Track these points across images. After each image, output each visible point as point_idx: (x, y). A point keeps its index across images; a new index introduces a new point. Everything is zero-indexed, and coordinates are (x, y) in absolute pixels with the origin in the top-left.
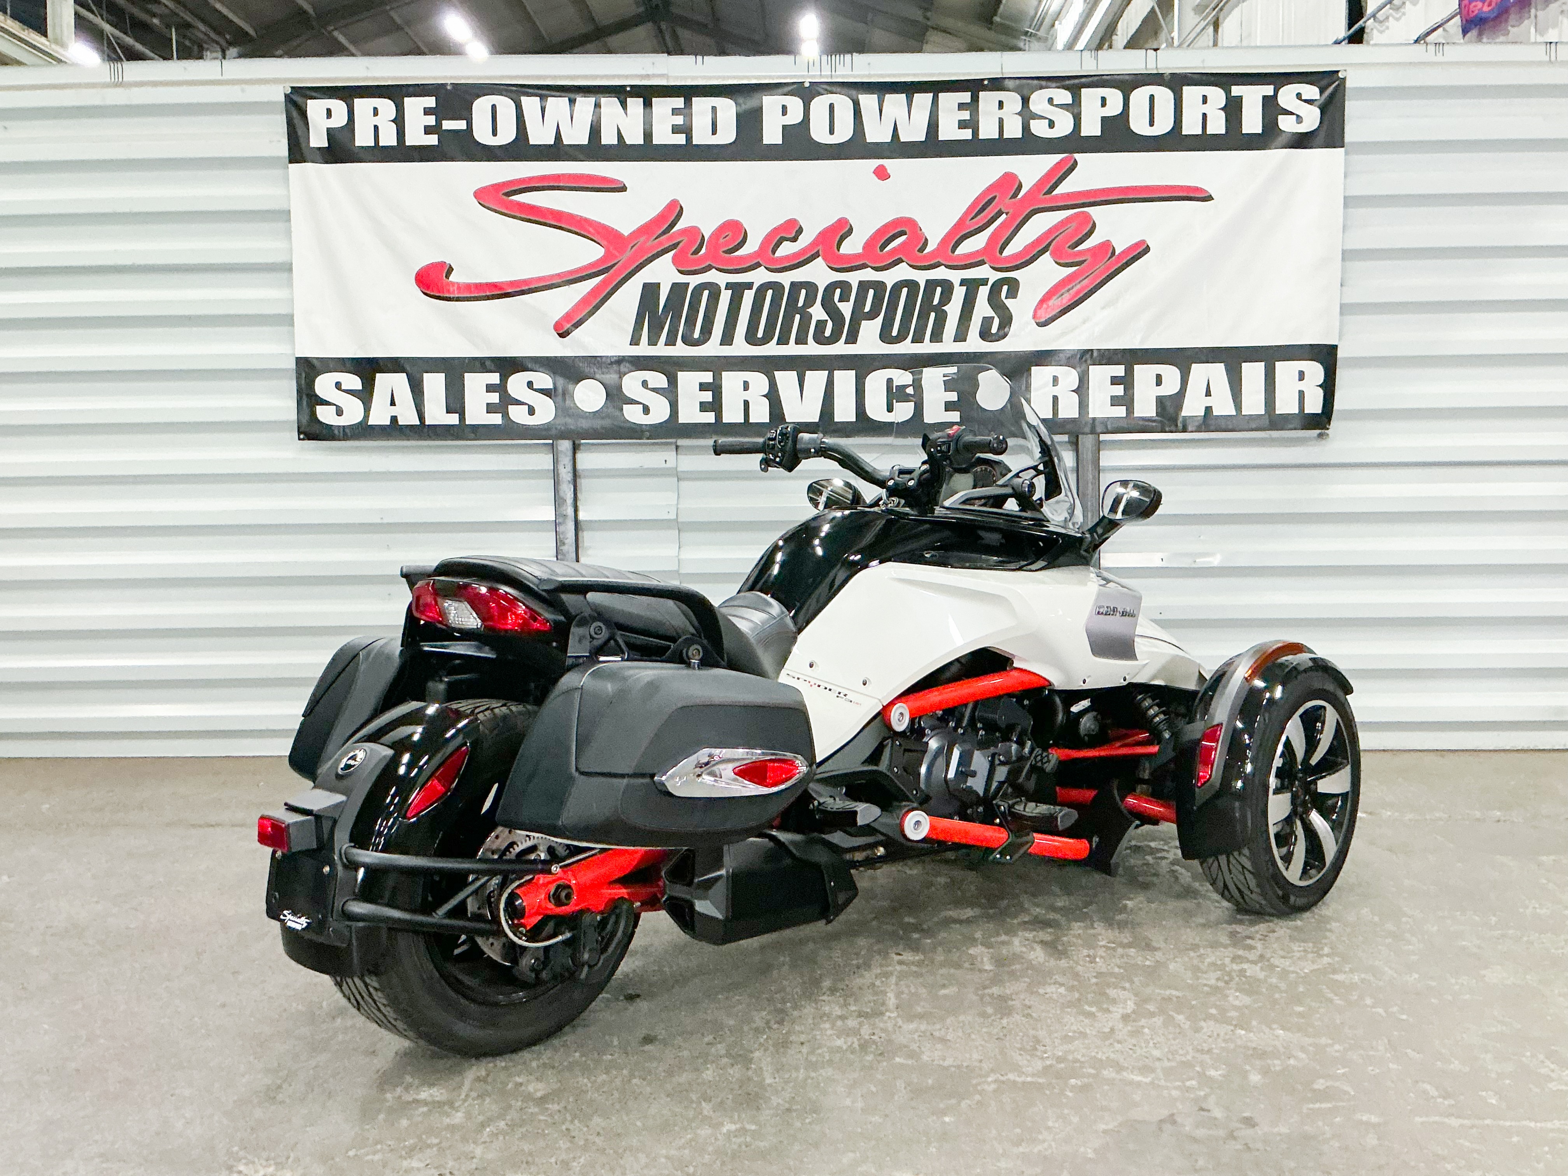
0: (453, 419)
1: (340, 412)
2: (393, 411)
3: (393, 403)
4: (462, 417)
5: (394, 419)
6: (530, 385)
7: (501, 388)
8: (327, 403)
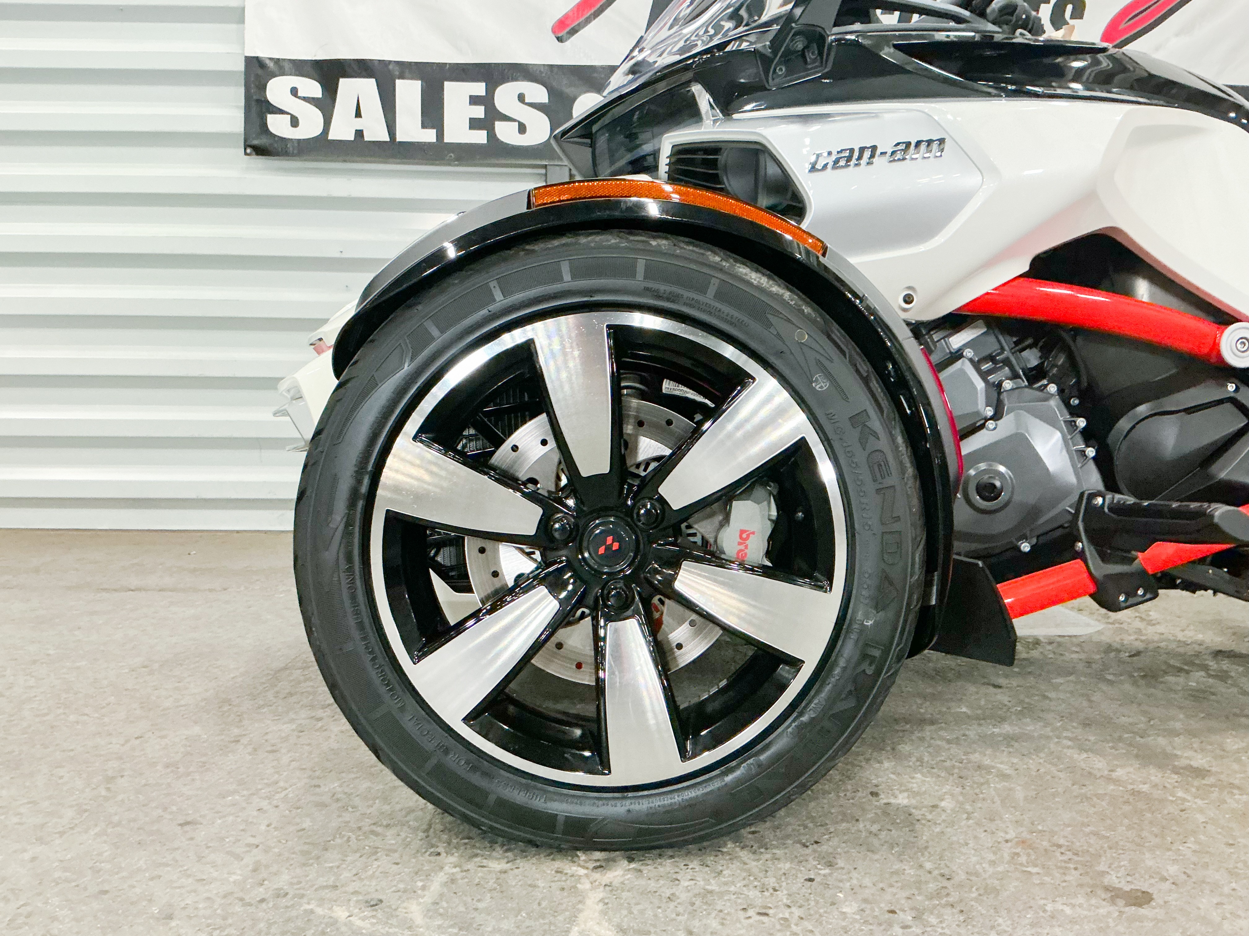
0: (430, 136)
1: (295, 122)
2: (359, 124)
3: (358, 114)
4: (440, 134)
5: (359, 133)
6: (521, 98)
7: (487, 101)
8: (281, 112)
